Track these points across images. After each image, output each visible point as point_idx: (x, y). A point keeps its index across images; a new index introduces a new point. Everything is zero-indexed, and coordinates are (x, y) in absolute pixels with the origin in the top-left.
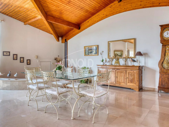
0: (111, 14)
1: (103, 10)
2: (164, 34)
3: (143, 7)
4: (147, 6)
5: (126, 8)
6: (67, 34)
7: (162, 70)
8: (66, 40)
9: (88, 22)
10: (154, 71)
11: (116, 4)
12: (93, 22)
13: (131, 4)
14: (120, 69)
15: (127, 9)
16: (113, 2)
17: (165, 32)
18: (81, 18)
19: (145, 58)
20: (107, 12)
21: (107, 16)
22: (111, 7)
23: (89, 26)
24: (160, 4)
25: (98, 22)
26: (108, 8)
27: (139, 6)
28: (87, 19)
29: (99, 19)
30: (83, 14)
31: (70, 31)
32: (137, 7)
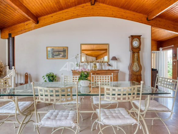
0: (83, 15)
1: (74, 8)
2: (133, 43)
3: (115, 17)
4: (118, 16)
5: (99, 13)
6: (13, 27)
7: (132, 73)
8: (10, 35)
9: (52, 17)
10: (124, 74)
11: (88, 5)
12: (59, 19)
13: (104, 11)
14: (100, 74)
15: (100, 15)
16: (85, 3)
17: (134, 42)
18: (46, 8)
19: (117, 63)
20: (78, 11)
21: (78, 16)
22: (83, 8)
23: (54, 22)
24: (128, 18)
25: (66, 20)
26: (79, 8)
27: (111, 15)
28: (51, 13)
29: (67, 16)
30: (52, 5)
31: (21, 23)
32: (109, 15)
